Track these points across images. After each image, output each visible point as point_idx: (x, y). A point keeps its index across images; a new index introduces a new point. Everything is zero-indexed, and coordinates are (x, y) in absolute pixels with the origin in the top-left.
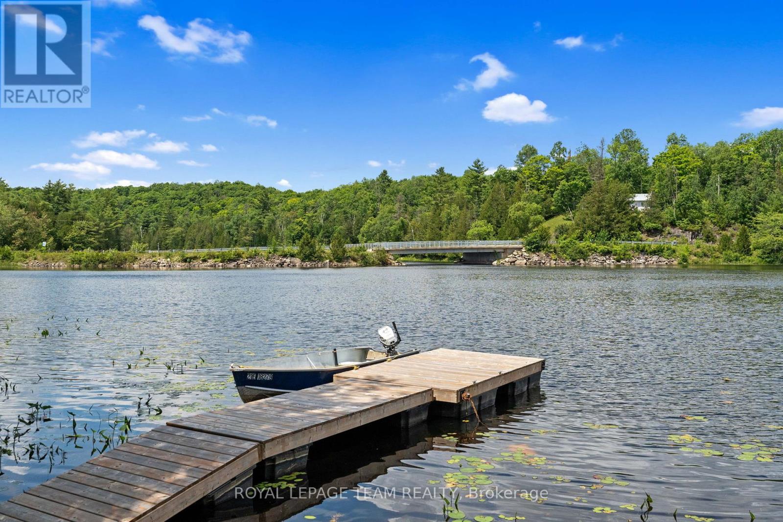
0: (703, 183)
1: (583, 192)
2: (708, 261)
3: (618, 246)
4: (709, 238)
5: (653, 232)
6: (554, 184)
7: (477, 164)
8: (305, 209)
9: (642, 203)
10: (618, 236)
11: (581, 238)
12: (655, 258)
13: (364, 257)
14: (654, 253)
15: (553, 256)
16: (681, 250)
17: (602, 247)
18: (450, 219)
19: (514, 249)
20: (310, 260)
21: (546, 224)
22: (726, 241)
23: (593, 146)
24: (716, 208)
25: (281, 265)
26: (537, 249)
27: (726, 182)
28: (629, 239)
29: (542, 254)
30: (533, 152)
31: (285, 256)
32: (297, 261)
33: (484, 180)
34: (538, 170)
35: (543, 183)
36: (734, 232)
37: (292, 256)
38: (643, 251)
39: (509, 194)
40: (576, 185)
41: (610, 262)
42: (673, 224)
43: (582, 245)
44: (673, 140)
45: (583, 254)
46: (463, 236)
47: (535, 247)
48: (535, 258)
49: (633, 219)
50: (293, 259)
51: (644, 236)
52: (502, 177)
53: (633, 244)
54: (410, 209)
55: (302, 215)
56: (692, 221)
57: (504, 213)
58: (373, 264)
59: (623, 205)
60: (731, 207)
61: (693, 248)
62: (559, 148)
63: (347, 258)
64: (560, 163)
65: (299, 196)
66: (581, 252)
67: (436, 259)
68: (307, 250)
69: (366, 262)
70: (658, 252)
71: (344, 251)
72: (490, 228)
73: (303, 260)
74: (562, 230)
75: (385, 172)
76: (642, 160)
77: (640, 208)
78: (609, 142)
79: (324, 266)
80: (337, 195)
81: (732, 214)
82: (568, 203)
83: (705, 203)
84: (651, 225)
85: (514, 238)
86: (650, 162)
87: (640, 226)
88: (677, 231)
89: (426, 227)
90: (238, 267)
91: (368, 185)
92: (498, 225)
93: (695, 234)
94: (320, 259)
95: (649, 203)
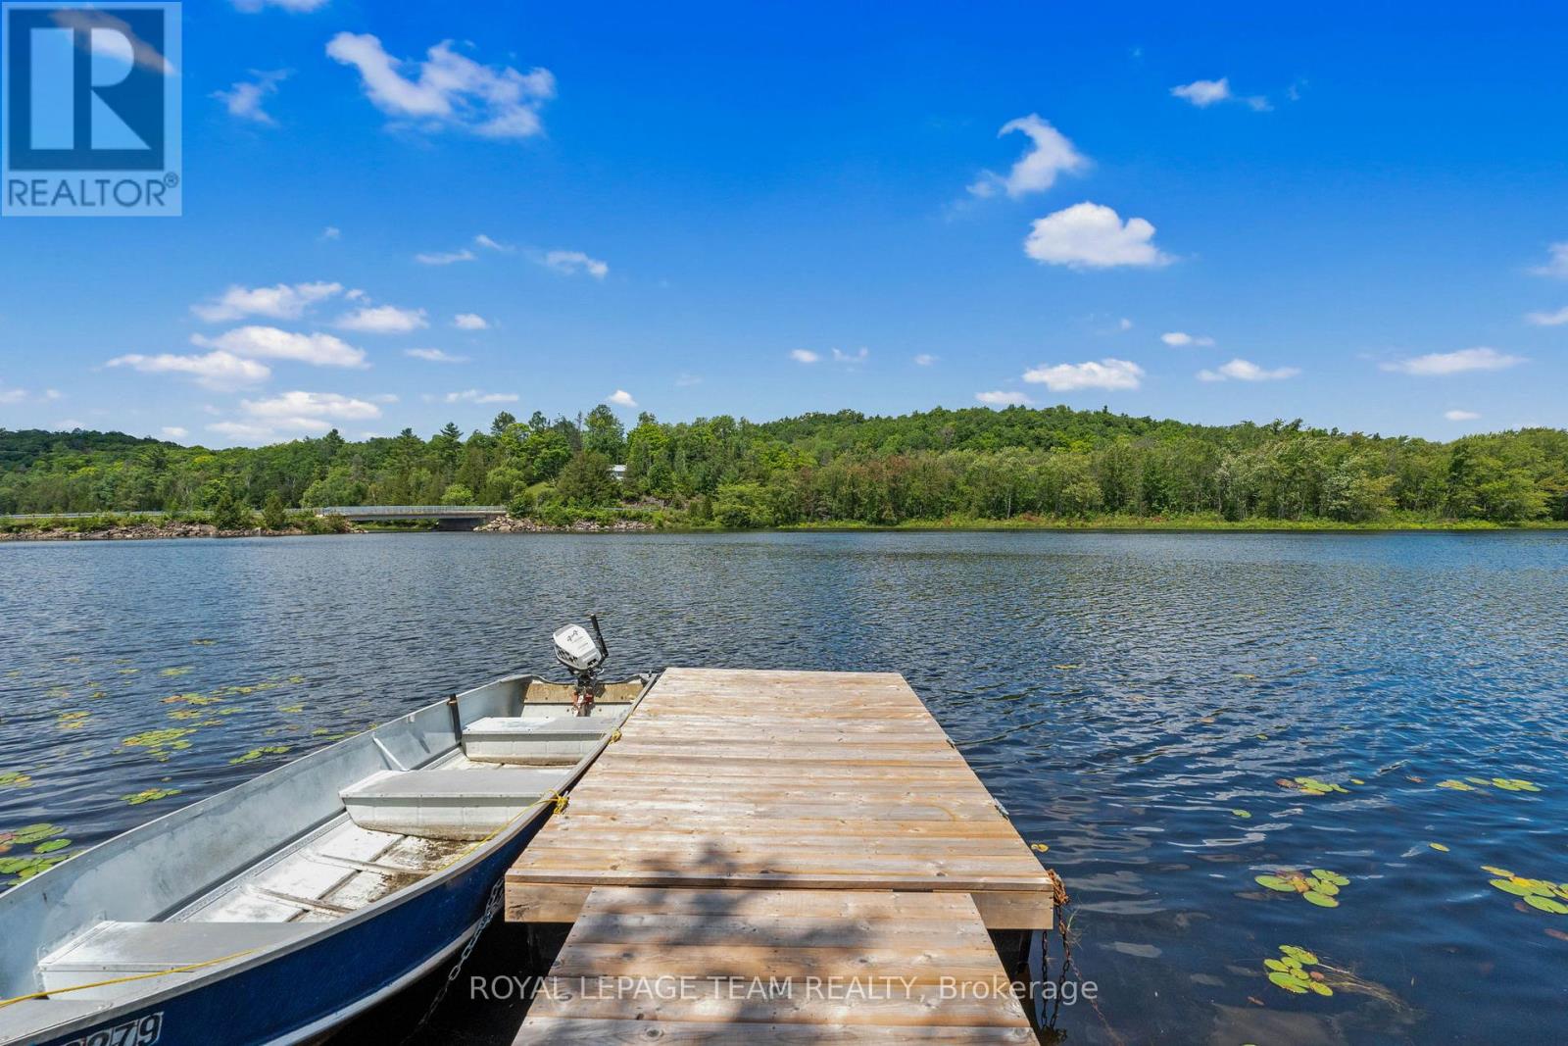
0: (672, 457)
1: (566, 460)
2: (680, 525)
3: (601, 512)
4: (678, 506)
5: (631, 500)
6: (535, 452)
7: (450, 427)
8: (223, 468)
9: (620, 473)
10: (600, 503)
11: (565, 504)
12: (635, 523)
13: (311, 524)
14: (634, 518)
15: (539, 522)
16: (658, 516)
17: (586, 513)
18: (419, 485)
19: (496, 515)
20: (231, 527)
21: (528, 491)
22: (694, 508)
23: (571, 418)
24: (683, 480)
25: (186, 534)
26: (523, 515)
27: (690, 458)
28: (610, 505)
29: (528, 520)
30: (512, 419)
31: (192, 523)
32: (212, 529)
33: (459, 445)
34: (517, 438)
35: (523, 450)
36: (699, 500)
37: (203, 522)
38: (624, 517)
39: (488, 460)
40: (558, 454)
41: (595, 527)
42: (648, 493)
43: (568, 511)
44: (644, 418)
45: (569, 520)
46: (437, 501)
47: (522, 512)
48: (520, 523)
49: (613, 488)
50: (204, 527)
51: (622, 503)
52: (477, 441)
53: (614, 510)
54: (368, 472)
55: (217, 477)
56: (664, 491)
57: (482, 477)
58: (325, 532)
59: (603, 475)
60: (695, 479)
61: (666, 514)
62: (538, 418)
63: (288, 525)
64: (540, 432)
65: (213, 453)
66: (567, 518)
67: (403, 525)
68: (227, 515)
69: (314, 529)
70: (637, 517)
71: (284, 517)
72: (468, 493)
73: (220, 528)
74: (545, 497)
75: (335, 432)
76: (617, 434)
77: (619, 478)
78: (585, 415)
79: (254, 534)
80: (269, 454)
81: (696, 485)
82: (550, 470)
83: (674, 475)
84: (629, 493)
85: (497, 504)
86: (625, 436)
87: (619, 495)
88: (651, 499)
89: (391, 491)
90: (110, 537)
91: (310, 446)
92: (476, 491)
93: (667, 503)
94: (248, 526)
95: (627, 474)
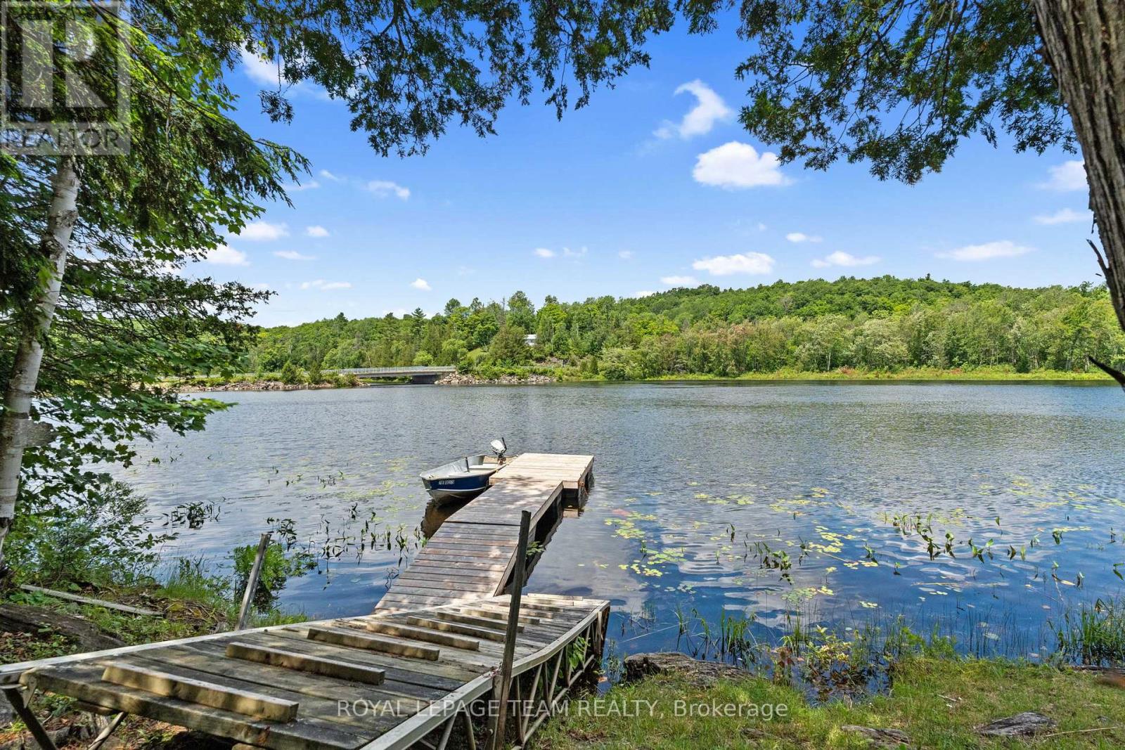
0: (568, 328)
1: (494, 333)
2: (574, 378)
3: (519, 370)
4: (573, 364)
5: (540, 360)
6: (473, 327)
7: (418, 311)
8: (275, 341)
9: (532, 341)
10: (518, 362)
11: (494, 364)
12: (542, 377)
13: (337, 380)
14: (542, 374)
15: (477, 377)
16: (558, 372)
17: (509, 371)
18: (398, 351)
19: (449, 373)
20: (292, 383)
21: (470, 354)
22: (584, 365)
23: (498, 301)
24: (577, 345)
25: (266, 388)
26: (466, 372)
27: (582, 328)
28: (525, 364)
29: (470, 375)
30: (458, 303)
31: (269, 380)
32: (281, 384)
33: (423, 323)
34: (462, 317)
35: (465, 326)
36: (588, 359)
37: (276, 380)
38: (534, 373)
39: (442, 333)
40: (489, 329)
41: (515, 380)
42: (552, 355)
43: (496, 369)
44: (549, 299)
45: (497, 375)
46: (410, 363)
47: (465, 371)
48: (465, 378)
49: (527, 351)
50: (277, 383)
51: (534, 363)
52: (437, 320)
53: (528, 368)
54: (366, 343)
55: (272, 346)
56: (563, 353)
57: (439, 347)
58: (345, 386)
59: (520, 342)
60: (586, 345)
61: (565, 370)
62: (476, 302)
63: (323, 381)
64: (477, 312)
65: (267, 331)
66: (495, 374)
67: (389, 381)
68: (289, 375)
69: (339, 385)
70: (544, 373)
71: (321, 376)
72: (430, 357)
73: (286, 383)
74: (481, 359)
75: (342, 314)
76: (530, 311)
77: (531, 344)
78: (508, 299)
79: (304, 388)
81: (586, 348)
82: (484, 340)
83: (570, 341)
84: (538, 355)
85: (449, 365)
86: (535, 313)
87: (531, 357)
88: (554, 359)
89: (380, 356)
90: (226, 389)
91: (327, 323)
92: (435, 355)
93: (565, 362)
94: (300, 382)
95: (537, 341)
